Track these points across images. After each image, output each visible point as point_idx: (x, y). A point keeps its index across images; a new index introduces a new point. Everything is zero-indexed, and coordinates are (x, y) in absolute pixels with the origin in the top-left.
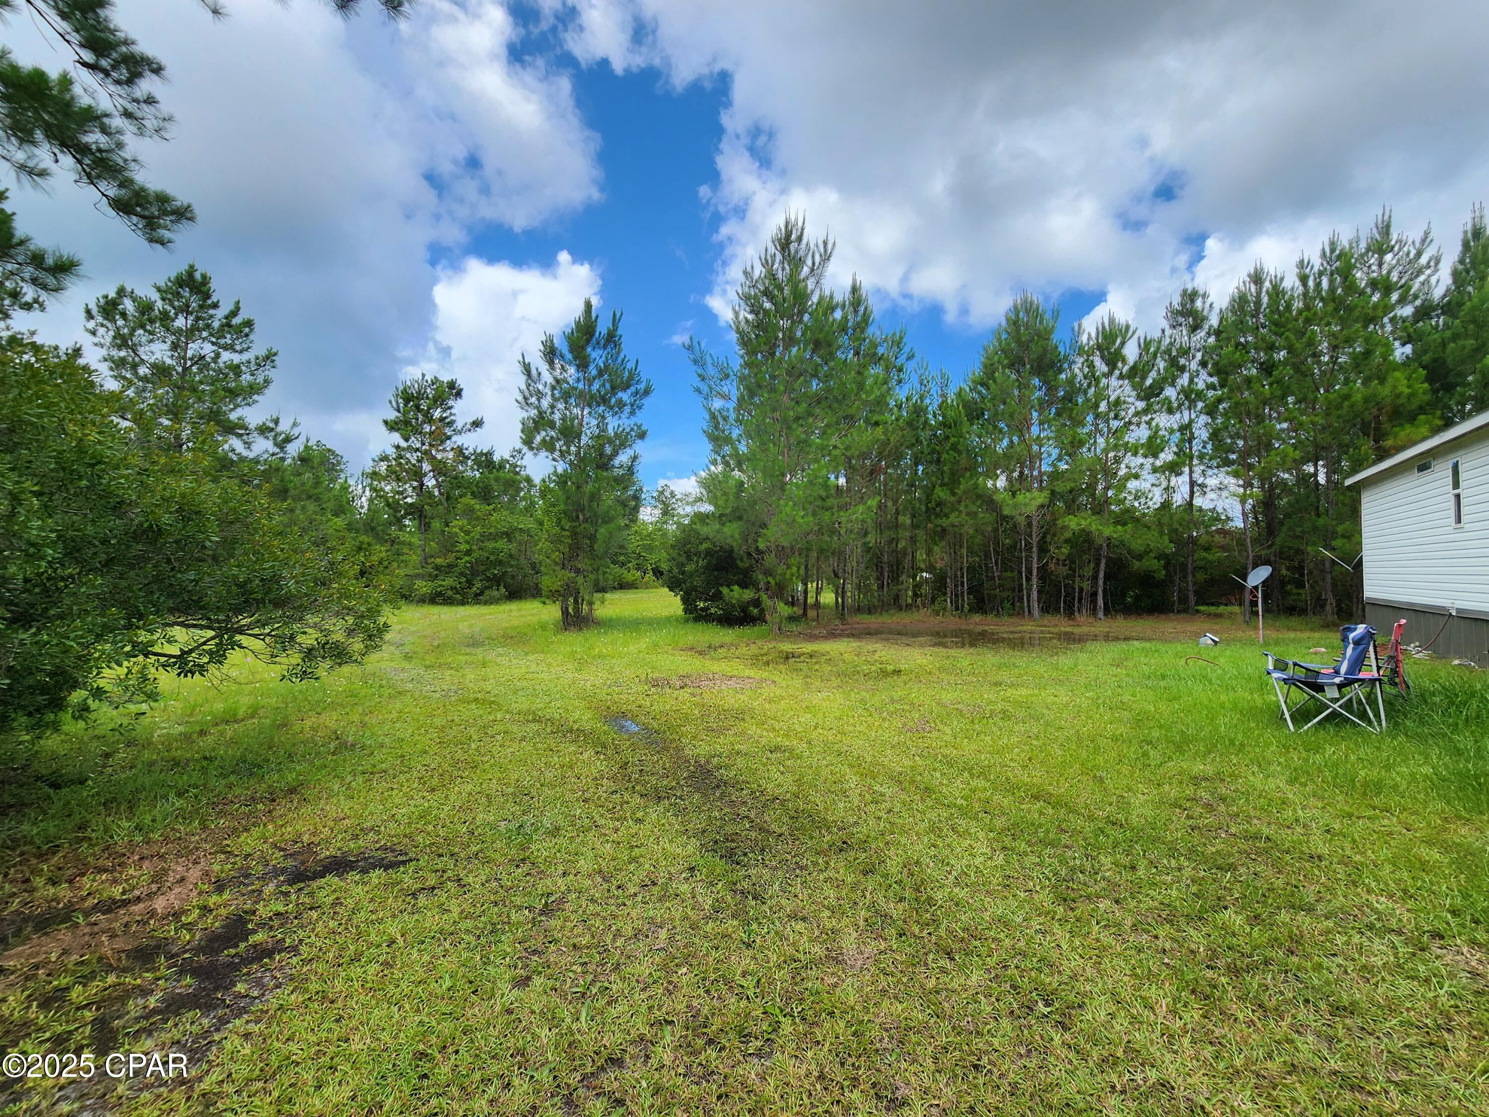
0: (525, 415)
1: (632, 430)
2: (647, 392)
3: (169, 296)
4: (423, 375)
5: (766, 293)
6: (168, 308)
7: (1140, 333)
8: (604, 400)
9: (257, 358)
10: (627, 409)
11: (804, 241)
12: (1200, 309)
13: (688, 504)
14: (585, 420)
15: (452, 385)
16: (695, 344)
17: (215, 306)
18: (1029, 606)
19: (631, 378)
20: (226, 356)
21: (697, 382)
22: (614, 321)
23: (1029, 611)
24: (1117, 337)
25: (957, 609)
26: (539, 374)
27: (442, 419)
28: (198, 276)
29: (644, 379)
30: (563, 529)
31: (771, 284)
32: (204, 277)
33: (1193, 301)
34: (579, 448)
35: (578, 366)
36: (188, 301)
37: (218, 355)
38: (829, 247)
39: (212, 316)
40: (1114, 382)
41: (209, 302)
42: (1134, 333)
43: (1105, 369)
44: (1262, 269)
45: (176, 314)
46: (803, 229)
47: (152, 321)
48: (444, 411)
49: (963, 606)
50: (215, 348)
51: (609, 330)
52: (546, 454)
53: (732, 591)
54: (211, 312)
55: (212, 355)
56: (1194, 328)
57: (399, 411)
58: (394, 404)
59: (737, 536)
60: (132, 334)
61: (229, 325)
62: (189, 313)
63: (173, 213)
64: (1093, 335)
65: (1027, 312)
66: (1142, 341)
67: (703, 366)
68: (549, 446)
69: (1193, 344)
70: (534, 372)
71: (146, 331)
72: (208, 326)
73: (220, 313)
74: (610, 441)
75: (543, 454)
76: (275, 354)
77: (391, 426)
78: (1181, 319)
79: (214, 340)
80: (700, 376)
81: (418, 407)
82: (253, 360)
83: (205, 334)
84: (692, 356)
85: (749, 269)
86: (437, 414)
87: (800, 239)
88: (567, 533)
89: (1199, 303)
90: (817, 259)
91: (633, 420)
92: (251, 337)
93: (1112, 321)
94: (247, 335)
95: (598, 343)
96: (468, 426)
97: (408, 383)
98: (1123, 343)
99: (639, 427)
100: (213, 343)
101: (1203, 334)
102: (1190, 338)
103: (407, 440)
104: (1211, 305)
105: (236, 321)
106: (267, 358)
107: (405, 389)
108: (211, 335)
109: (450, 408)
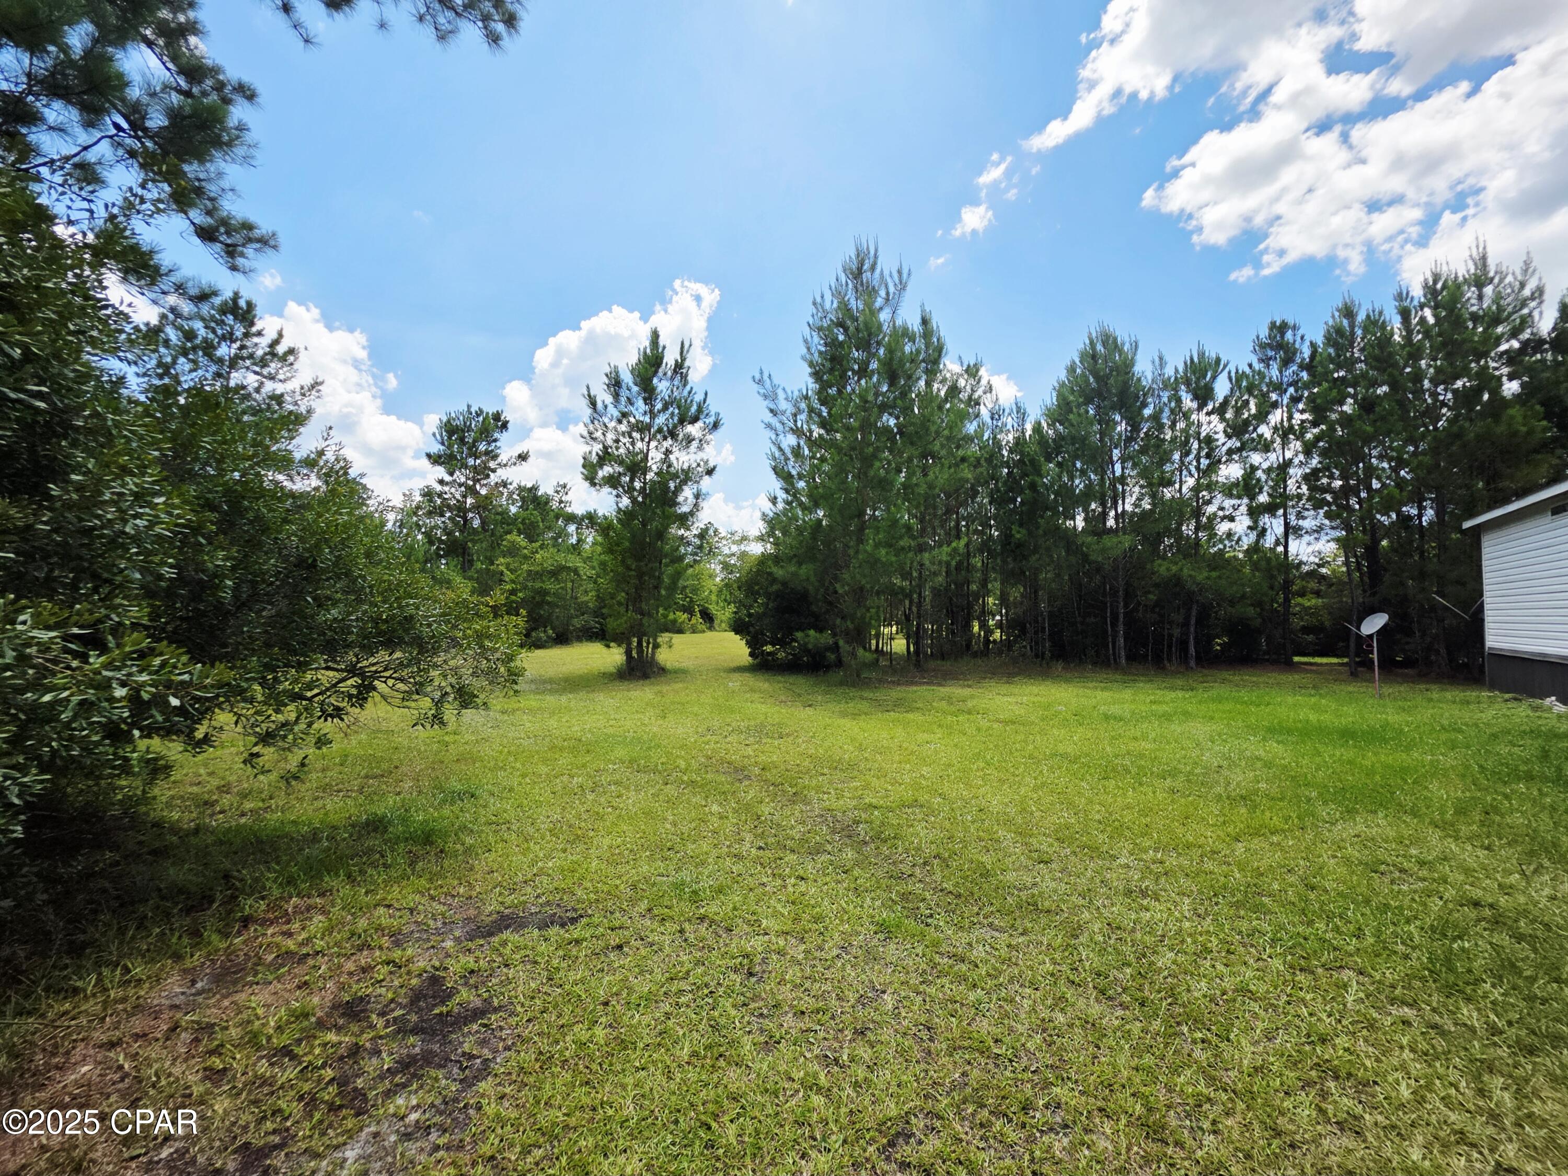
0: (587, 449)
1: (699, 465)
2: (716, 426)
3: (213, 324)
4: (469, 407)
5: (841, 324)
6: (211, 336)
7: (1232, 367)
8: (673, 434)
9: (302, 388)
10: (695, 444)
11: (878, 271)
12: (1291, 341)
13: (734, 542)
14: (650, 455)
15: (497, 417)
16: (766, 377)
17: (259, 334)
18: (1114, 654)
19: (700, 410)
20: (269, 386)
21: (769, 417)
22: (682, 353)
23: (1115, 660)
24: (1206, 372)
25: (1037, 656)
26: (606, 407)
27: (487, 453)
28: (242, 303)
29: (713, 413)
30: (628, 568)
31: (843, 315)
32: (250, 305)
33: (1283, 334)
34: (645, 483)
35: (645, 399)
36: (232, 327)
37: (262, 384)
38: (905, 276)
39: (256, 344)
40: (1203, 418)
41: (254, 330)
42: (1225, 366)
43: (1195, 405)
44: (1352, 302)
45: (219, 343)
46: (876, 257)
47: (194, 349)
48: (489, 444)
49: (1043, 654)
50: (258, 377)
51: (676, 361)
52: (610, 490)
53: (808, 636)
54: (256, 340)
55: (256, 385)
56: (1286, 363)
57: (443, 444)
58: (438, 437)
59: (812, 579)
60: (174, 362)
61: (274, 355)
62: (233, 341)
63: (259, 240)
64: (1181, 369)
65: (1104, 344)
66: (1233, 374)
67: (774, 398)
68: (612, 481)
69: (1285, 380)
70: (600, 405)
71: (189, 360)
72: (251, 356)
73: (263, 343)
74: (675, 476)
75: (607, 490)
76: (322, 383)
77: (435, 459)
78: (1271, 353)
79: (257, 369)
80: (772, 411)
81: (462, 440)
82: (298, 390)
83: (248, 363)
84: (762, 391)
85: (819, 300)
86: (482, 447)
87: (873, 268)
88: (633, 573)
89: (1289, 335)
90: (892, 289)
91: (701, 455)
92: (295, 367)
93: (1202, 355)
94: (292, 364)
95: (665, 374)
96: (514, 460)
97: (453, 415)
98: (1214, 378)
99: (706, 462)
100: (256, 373)
101: (1295, 368)
102: (1281, 372)
103: (451, 474)
104: (1302, 338)
105: (281, 349)
106: (313, 387)
107: (449, 421)
108: (255, 364)
109: (495, 440)
